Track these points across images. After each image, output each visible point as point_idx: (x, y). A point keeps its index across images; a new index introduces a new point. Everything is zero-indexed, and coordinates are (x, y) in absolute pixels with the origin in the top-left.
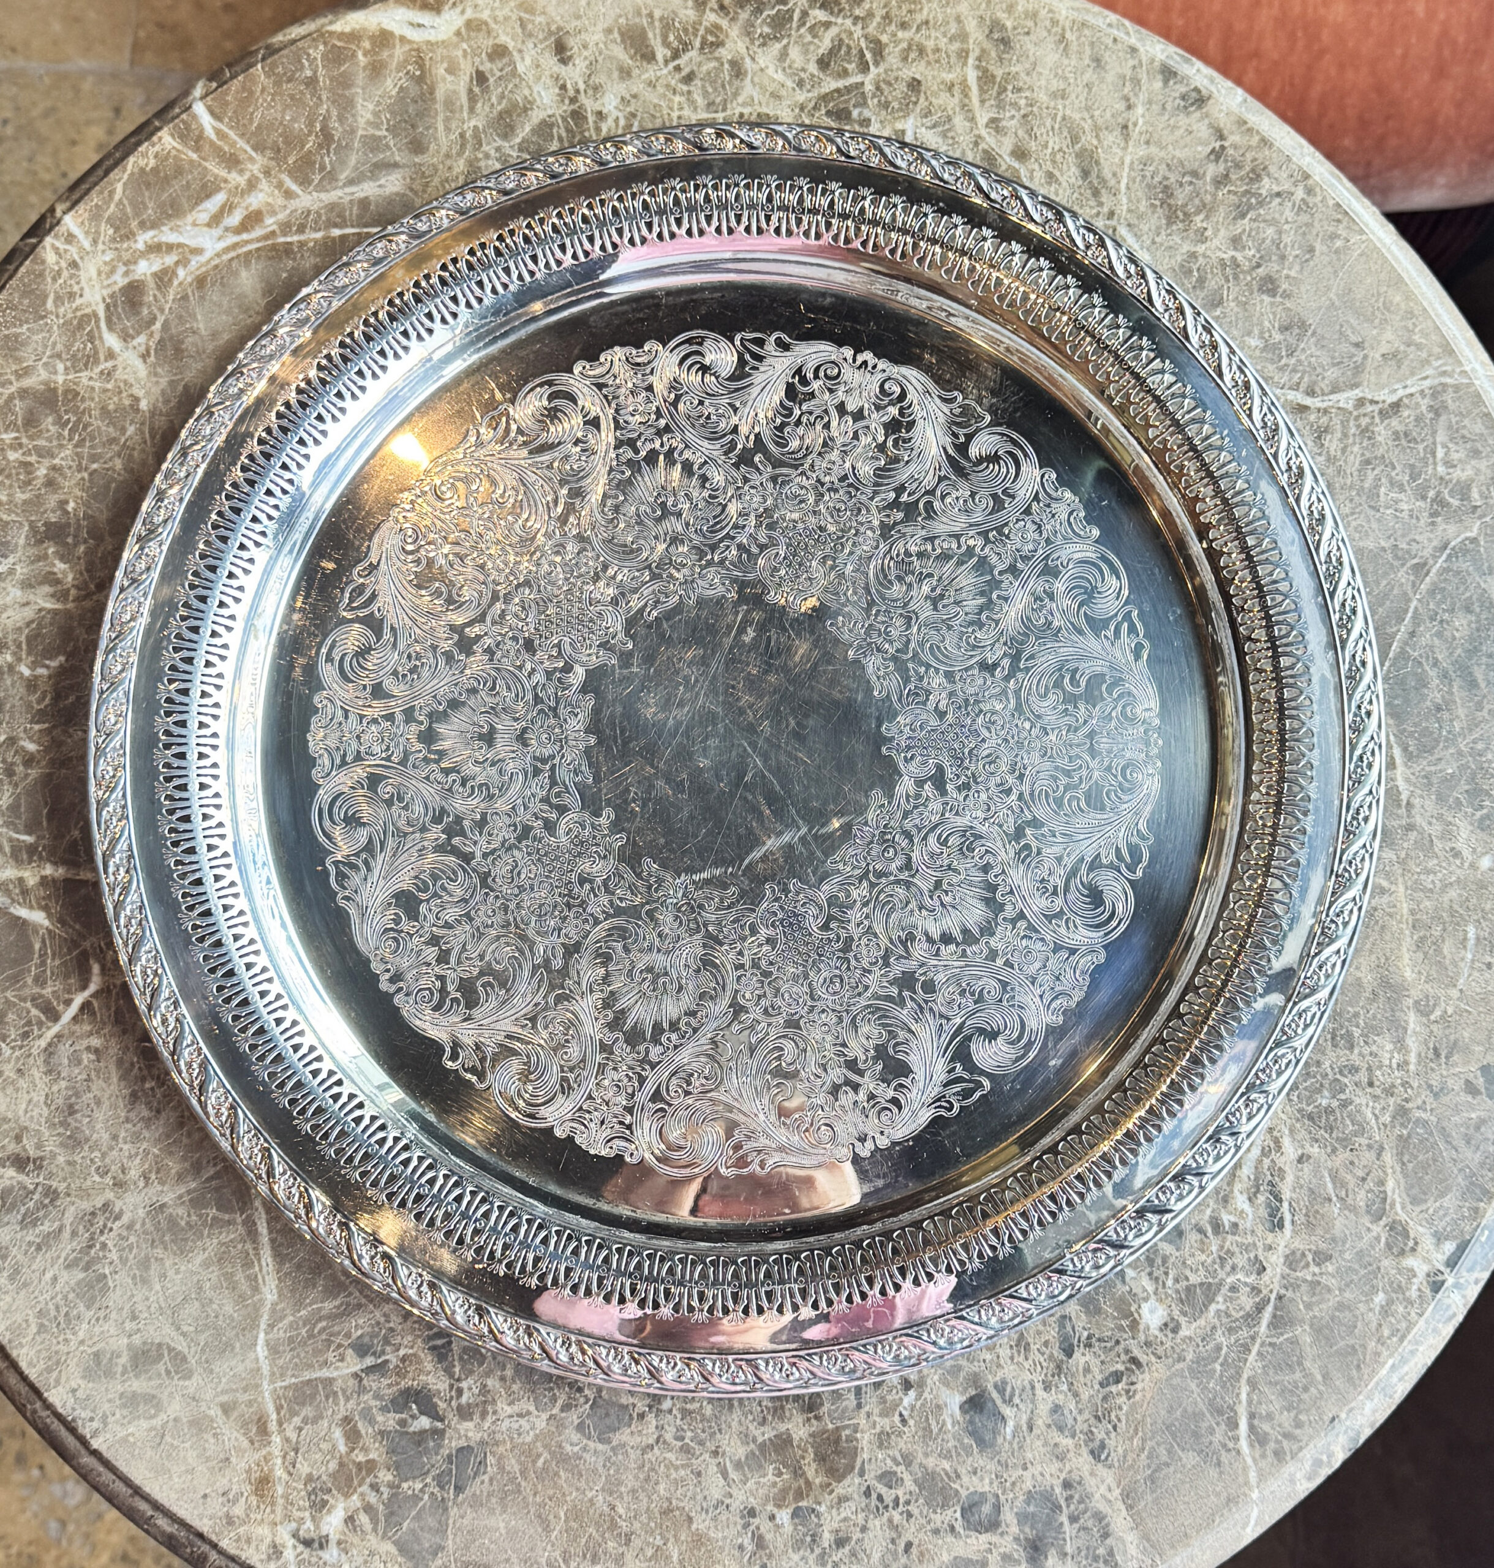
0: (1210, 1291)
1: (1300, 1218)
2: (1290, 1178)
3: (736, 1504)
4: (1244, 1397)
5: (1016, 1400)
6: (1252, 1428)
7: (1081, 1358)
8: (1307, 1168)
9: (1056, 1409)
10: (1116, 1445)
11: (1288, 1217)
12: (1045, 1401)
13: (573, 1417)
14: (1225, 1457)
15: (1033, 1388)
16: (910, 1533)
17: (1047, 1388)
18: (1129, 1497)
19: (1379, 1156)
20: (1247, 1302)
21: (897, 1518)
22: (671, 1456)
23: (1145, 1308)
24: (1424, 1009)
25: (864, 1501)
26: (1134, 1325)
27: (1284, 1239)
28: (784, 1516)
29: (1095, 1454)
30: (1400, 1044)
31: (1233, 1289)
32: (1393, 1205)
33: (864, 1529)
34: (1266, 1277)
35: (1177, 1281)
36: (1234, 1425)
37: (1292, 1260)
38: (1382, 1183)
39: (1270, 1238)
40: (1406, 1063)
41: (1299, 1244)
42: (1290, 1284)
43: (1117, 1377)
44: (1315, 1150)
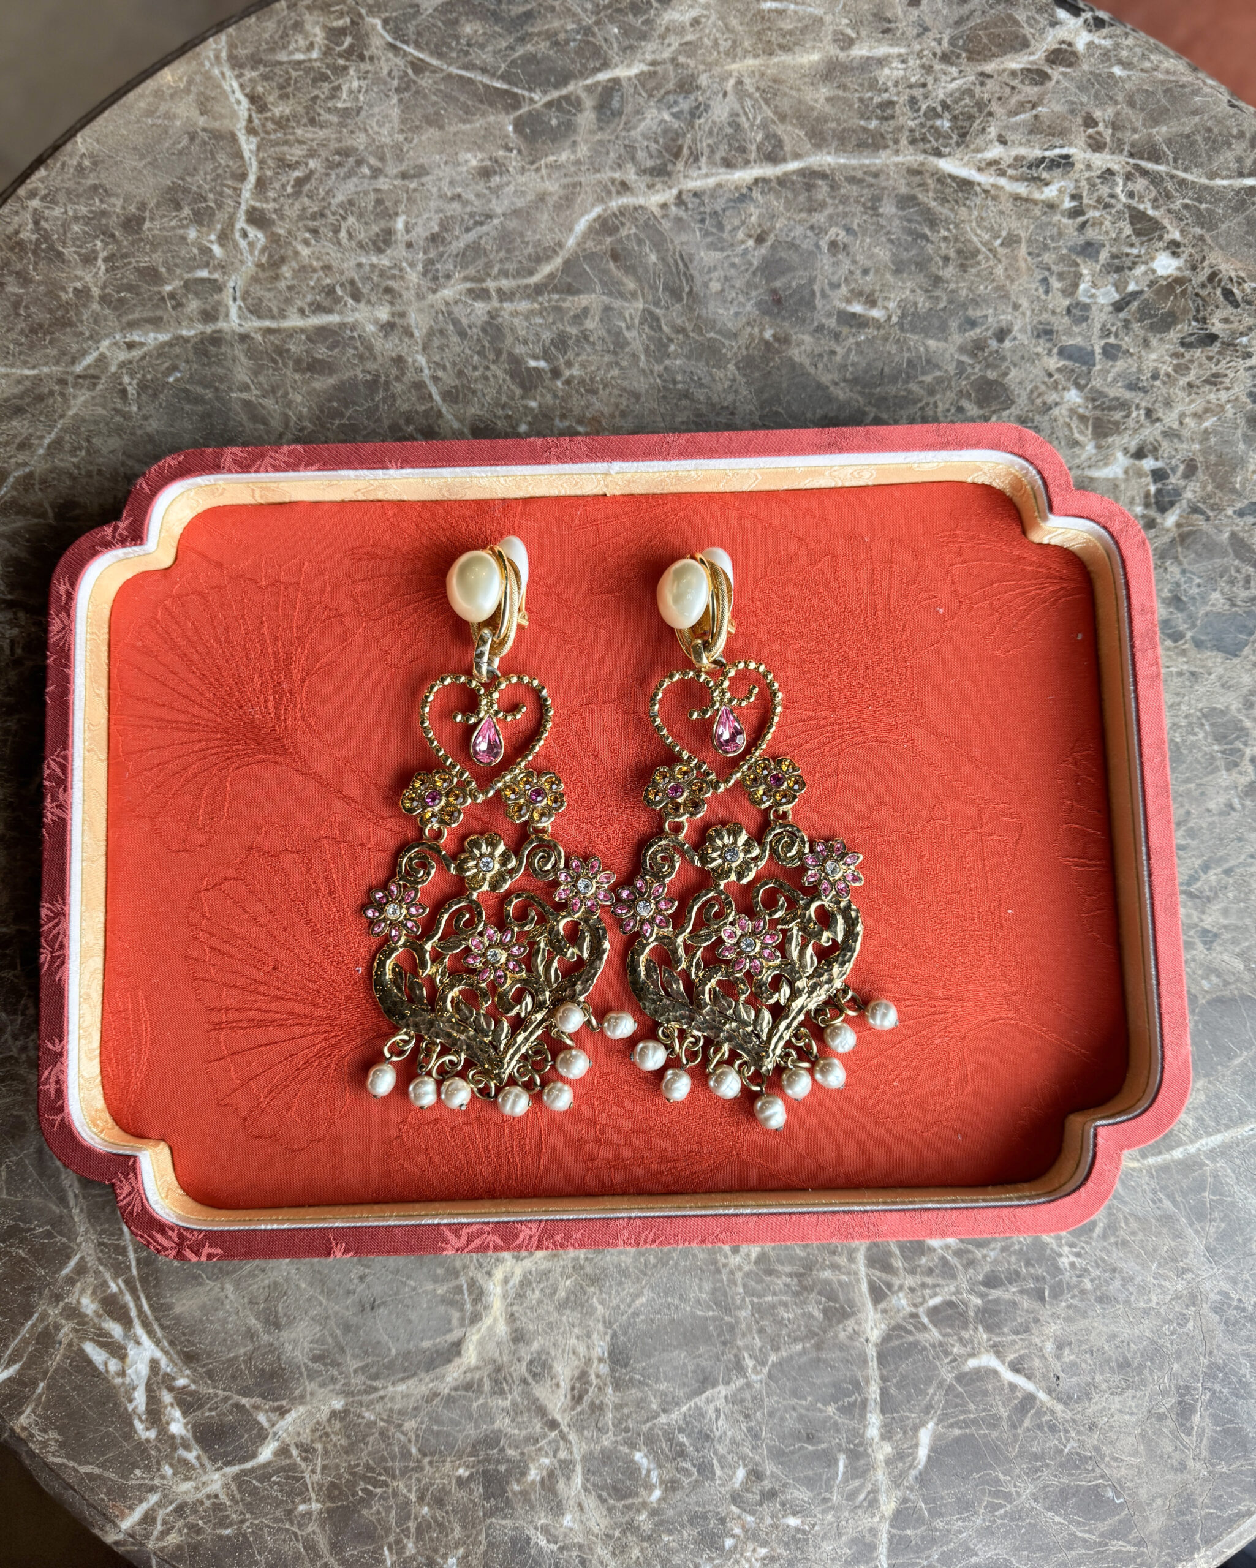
0: (1137, 217)
1: (1057, 141)
2: (1022, 151)
4: (1225, 182)
6: (1252, 174)
7: (1216, 326)
8: (1010, 136)
11: (1057, 151)
15: (1250, 368)
17: (1248, 355)
19: (990, 76)
20: (1140, 184)
23: (1161, 272)
24: (847, 43)
26: (1179, 281)
27: (1078, 152)
30: (882, 62)
31: (1131, 195)
32: (1032, 63)
34: (1116, 167)
35: (1132, 245)
36: (1250, 190)
37: (1097, 145)
38: (1013, 73)
39: (1079, 166)
40: (900, 55)
41: (1081, 140)
42: (1118, 148)
43: (1228, 294)
44: (993, 131)
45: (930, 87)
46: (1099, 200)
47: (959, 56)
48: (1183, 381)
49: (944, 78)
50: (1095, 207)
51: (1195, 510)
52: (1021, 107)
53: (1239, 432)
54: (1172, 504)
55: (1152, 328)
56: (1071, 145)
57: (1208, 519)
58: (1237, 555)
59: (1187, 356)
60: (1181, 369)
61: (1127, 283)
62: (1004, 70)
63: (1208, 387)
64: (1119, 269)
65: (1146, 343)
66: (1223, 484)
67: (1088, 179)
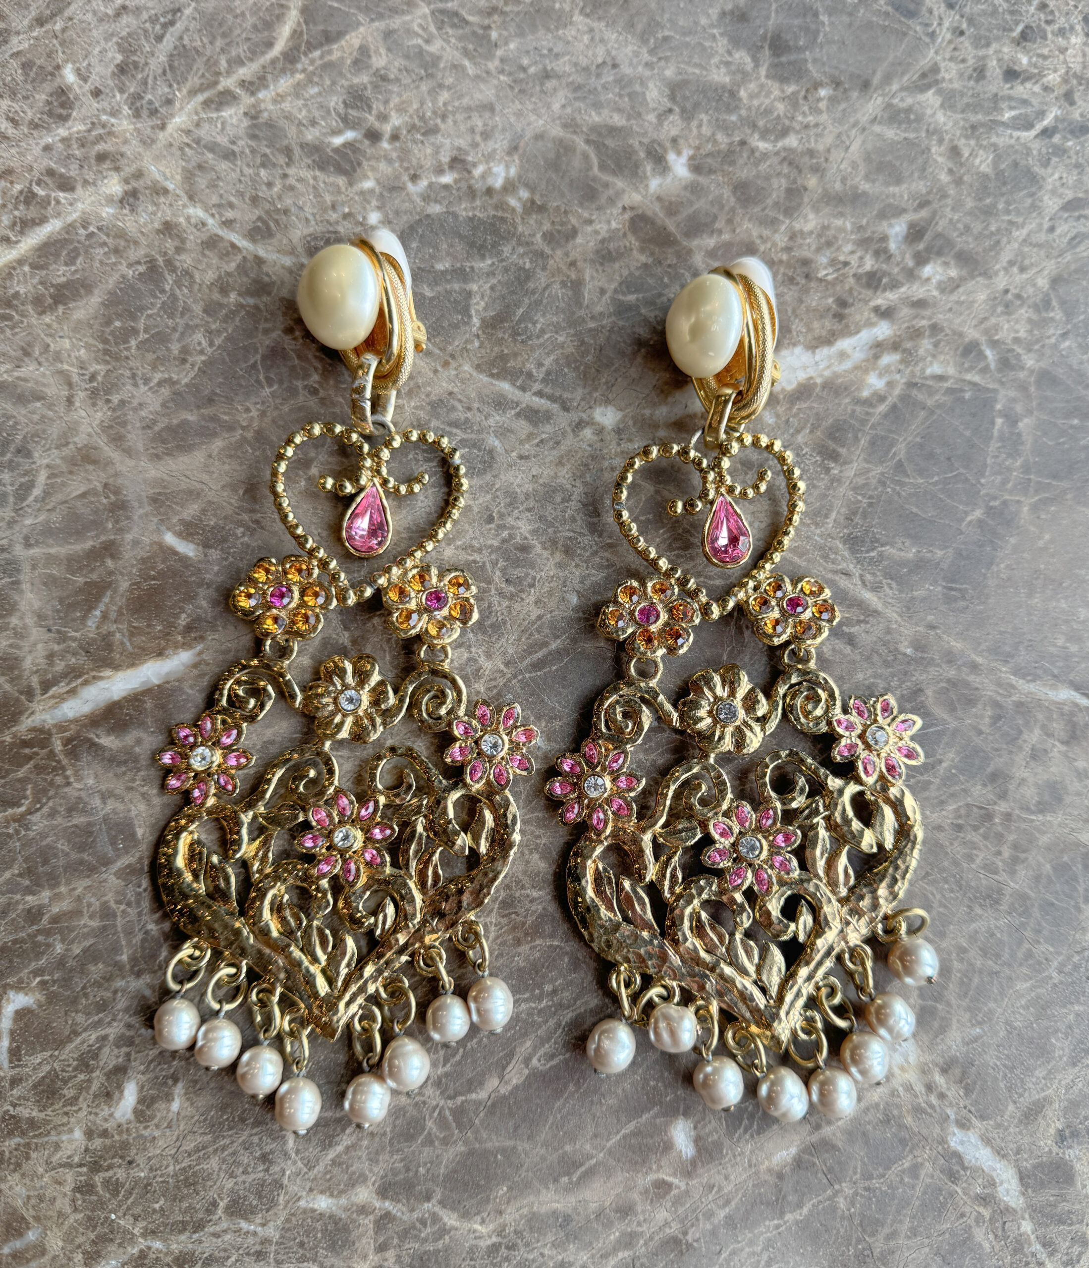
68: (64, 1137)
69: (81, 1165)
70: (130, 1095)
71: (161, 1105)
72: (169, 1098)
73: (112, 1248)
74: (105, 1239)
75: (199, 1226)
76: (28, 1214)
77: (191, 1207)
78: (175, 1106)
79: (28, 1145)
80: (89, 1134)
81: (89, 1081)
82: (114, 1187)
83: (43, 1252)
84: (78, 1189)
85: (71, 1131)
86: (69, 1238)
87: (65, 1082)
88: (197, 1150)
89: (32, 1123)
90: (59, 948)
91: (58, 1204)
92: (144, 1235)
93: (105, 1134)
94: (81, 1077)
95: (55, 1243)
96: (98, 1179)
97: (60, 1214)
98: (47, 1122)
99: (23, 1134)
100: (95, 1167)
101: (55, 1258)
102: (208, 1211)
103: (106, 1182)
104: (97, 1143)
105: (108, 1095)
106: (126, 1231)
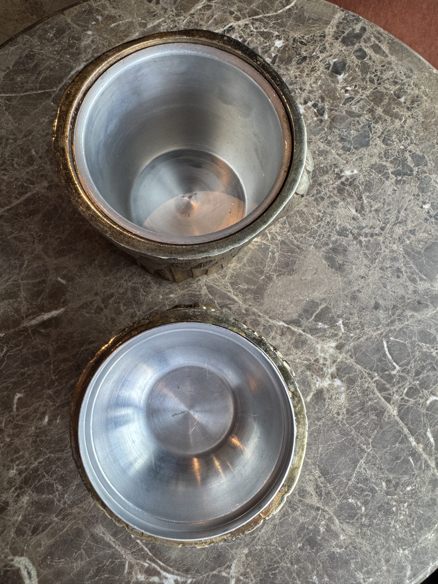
0: (262, 34)
1: (225, 23)
3: (410, 113)
4: (281, 11)
5: (327, 62)
6: (287, 5)
7: (304, 54)
9: (321, 52)
10: (318, 33)
11: (227, 26)
12: (322, 56)
13: (425, 169)
14: (299, 7)
15: (321, 61)
16: (379, 68)
17: (318, 57)
18: (327, 23)
19: (194, 14)
20: (257, 24)
21: (379, 74)
22: (413, 137)
23: (279, 46)
24: (145, 25)
25: (382, 83)
26: (285, 46)
27: (234, 24)
28: (402, 100)
29: (324, 37)
30: (159, 25)
31: (256, 28)
32: (204, 4)
33: (388, 79)
34: (247, 22)
35: (266, 43)
36: (290, 9)
37: (238, 19)
38: (200, 10)
39: (236, 27)
40: (163, 21)
41: (232, 20)
42: (244, 17)
43: (302, 43)
45: (178, 26)
46: (248, 35)
47: (181, 12)
48: (305, 75)
49: (180, 21)
50: (249, 37)
51: (331, 110)
52: (209, 19)
53: (330, 81)
54: (324, 112)
55: (286, 63)
56: (230, 23)
57: (336, 110)
58: (351, 116)
59: (302, 67)
60: (302, 71)
61: (271, 55)
62: (197, 10)
63: (313, 73)
64: (266, 52)
65: (287, 69)
66: (334, 98)
67: (241, 30)
68: (30, 429)
69: (33, 436)
70: (46, 419)
71: (54, 421)
72: (56, 419)
73: (41, 456)
74: (39, 454)
75: (63, 451)
76: (20, 448)
77: (61, 447)
78: (58, 421)
79: (21, 431)
80: (36, 428)
81: (36, 415)
82: (42, 441)
83: (24, 457)
84: (33, 442)
85: (31, 428)
86: (30, 454)
87: (31, 415)
88: (63, 432)
89: (22, 426)
90: (29, 383)
91: (28, 446)
92: (49, 453)
93: (40, 428)
94: (34, 414)
95: (27, 455)
96: (38, 439)
97: (28, 448)
98: (25, 425)
99: (19, 428)
100: (37, 436)
101: (27, 459)
102: (66, 447)
103: (40, 440)
104: (38, 431)
105: (41, 419)
106: (45, 452)
